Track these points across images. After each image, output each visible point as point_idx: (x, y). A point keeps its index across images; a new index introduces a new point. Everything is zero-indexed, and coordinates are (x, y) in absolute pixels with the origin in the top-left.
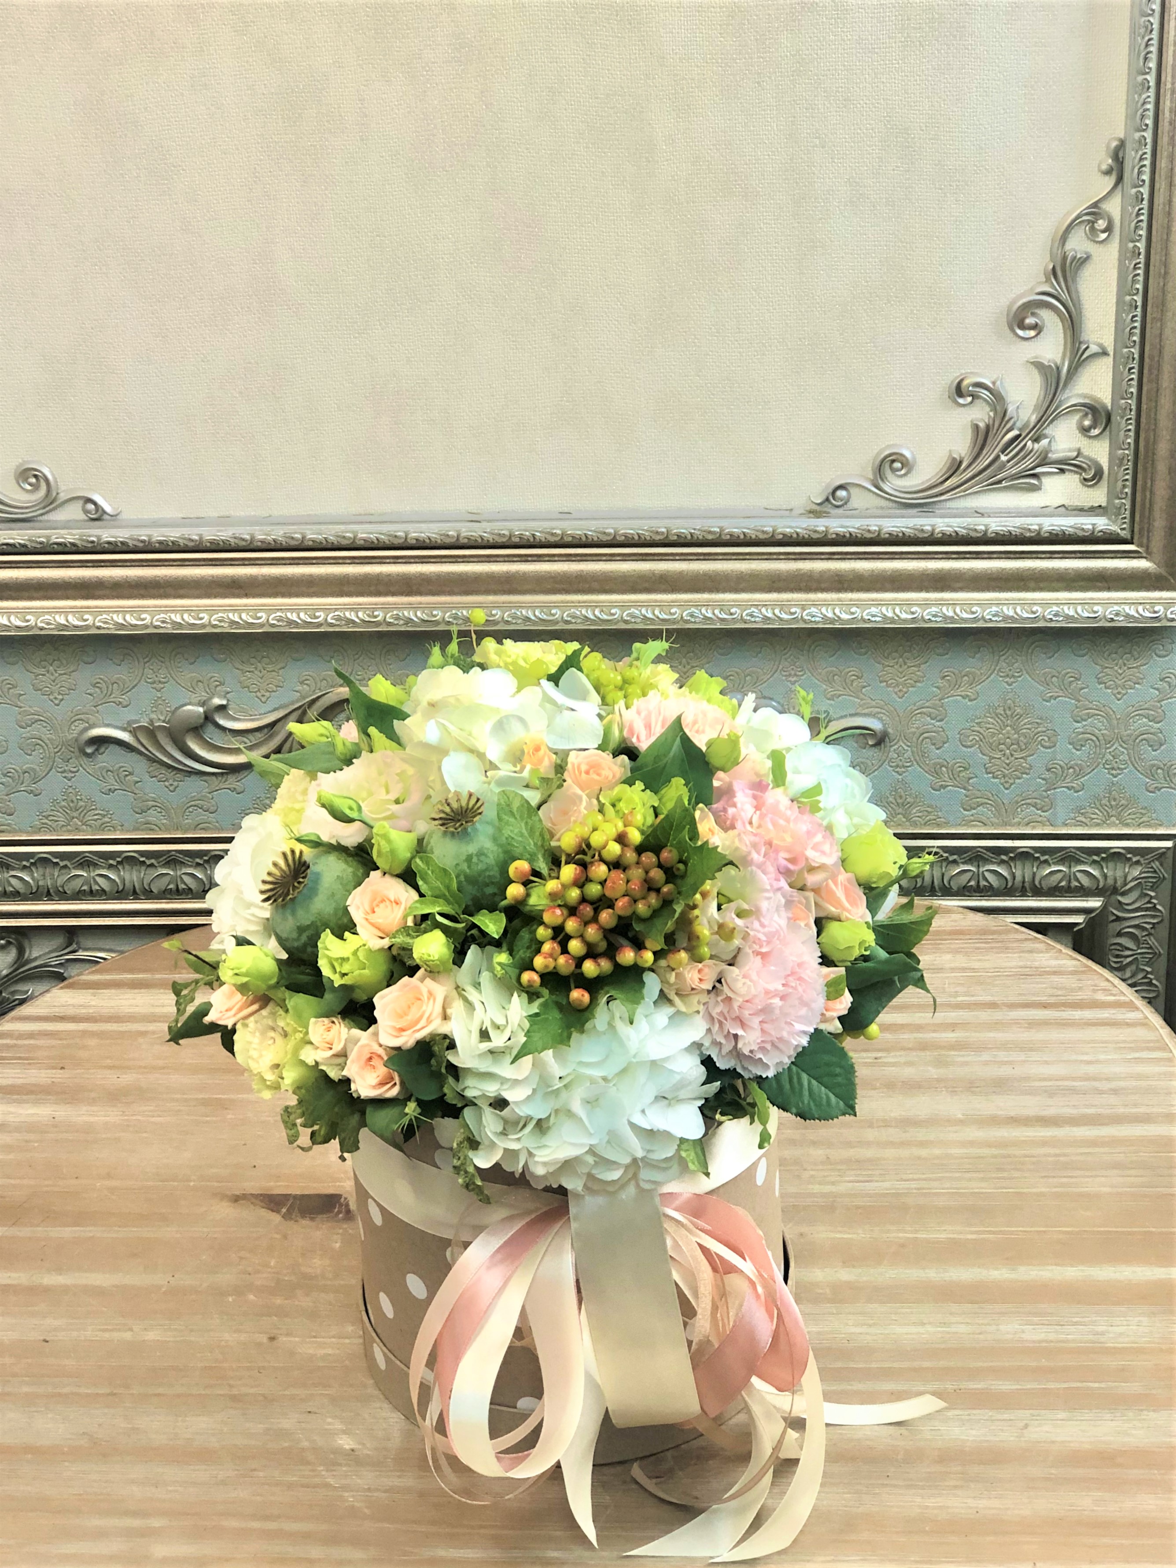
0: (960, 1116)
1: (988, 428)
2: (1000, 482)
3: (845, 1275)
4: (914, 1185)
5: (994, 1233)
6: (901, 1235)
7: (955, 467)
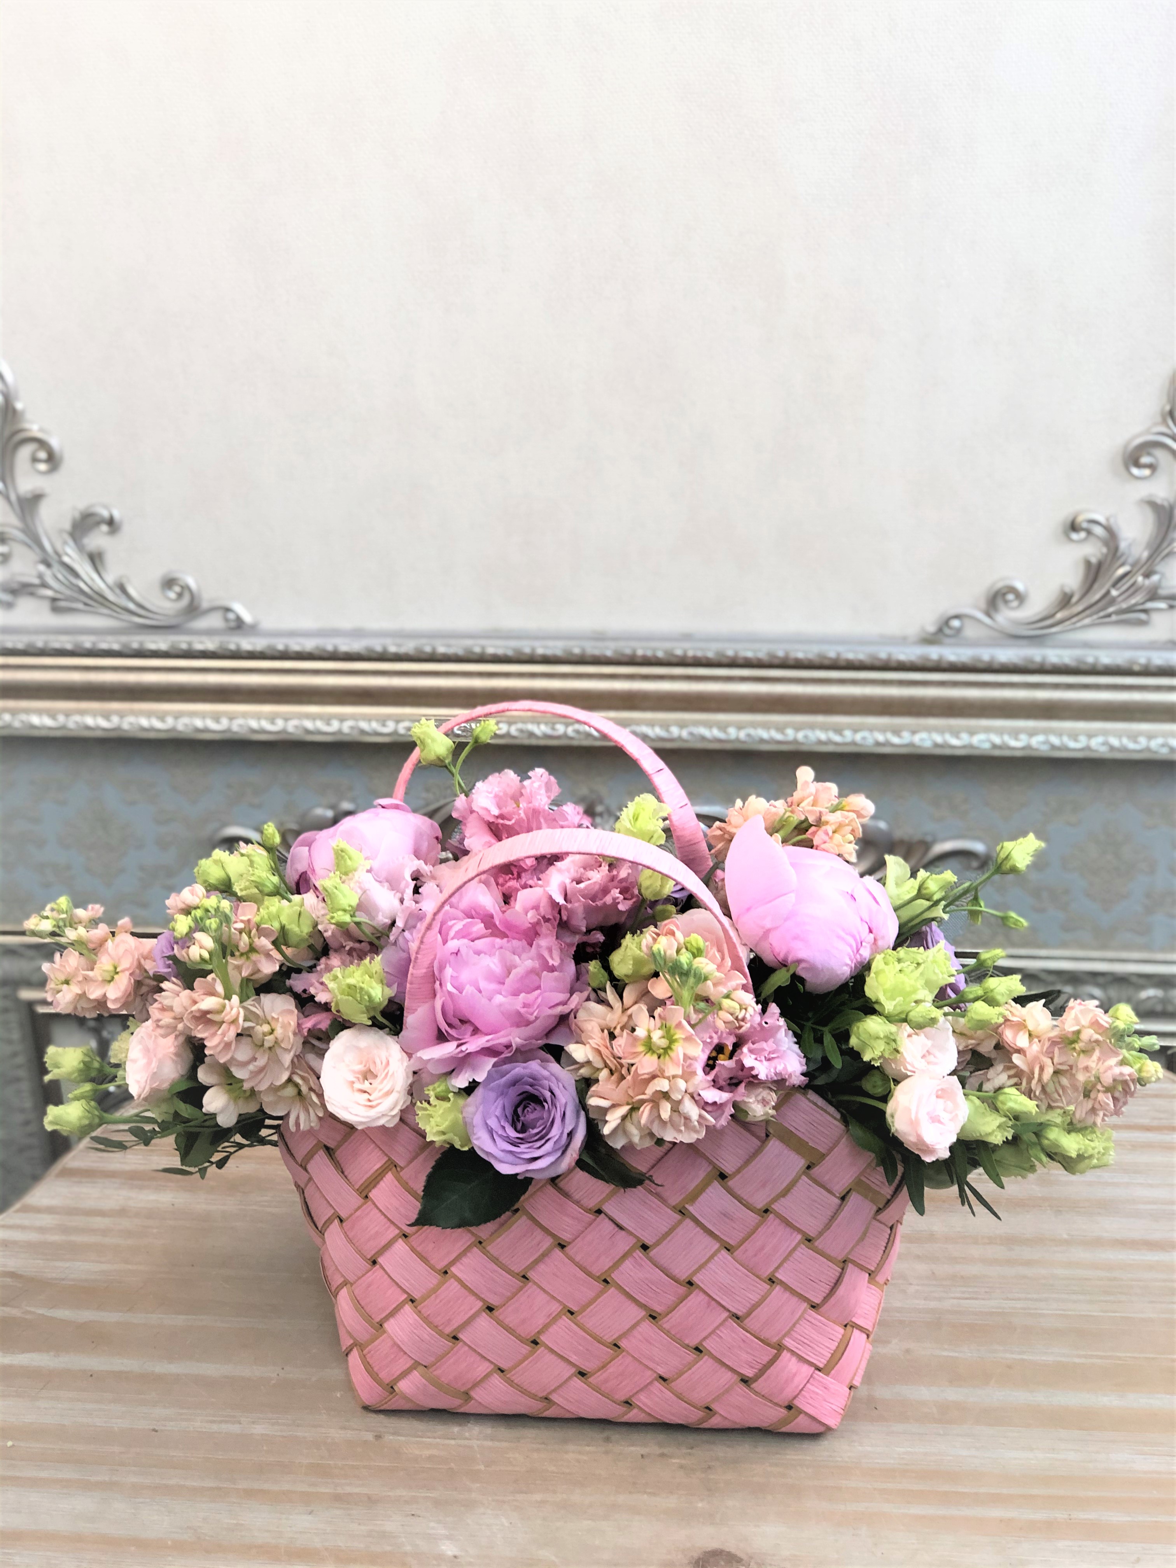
0: (1065, 1236)
1: (1100, 565)
2: (1109, 616)
3: (952, 1394)
4: (1019, 1305)
5: (1101, 1357)
6: (1008, 1355)
7: (1065, 600)
